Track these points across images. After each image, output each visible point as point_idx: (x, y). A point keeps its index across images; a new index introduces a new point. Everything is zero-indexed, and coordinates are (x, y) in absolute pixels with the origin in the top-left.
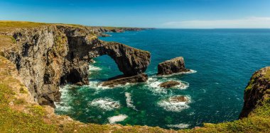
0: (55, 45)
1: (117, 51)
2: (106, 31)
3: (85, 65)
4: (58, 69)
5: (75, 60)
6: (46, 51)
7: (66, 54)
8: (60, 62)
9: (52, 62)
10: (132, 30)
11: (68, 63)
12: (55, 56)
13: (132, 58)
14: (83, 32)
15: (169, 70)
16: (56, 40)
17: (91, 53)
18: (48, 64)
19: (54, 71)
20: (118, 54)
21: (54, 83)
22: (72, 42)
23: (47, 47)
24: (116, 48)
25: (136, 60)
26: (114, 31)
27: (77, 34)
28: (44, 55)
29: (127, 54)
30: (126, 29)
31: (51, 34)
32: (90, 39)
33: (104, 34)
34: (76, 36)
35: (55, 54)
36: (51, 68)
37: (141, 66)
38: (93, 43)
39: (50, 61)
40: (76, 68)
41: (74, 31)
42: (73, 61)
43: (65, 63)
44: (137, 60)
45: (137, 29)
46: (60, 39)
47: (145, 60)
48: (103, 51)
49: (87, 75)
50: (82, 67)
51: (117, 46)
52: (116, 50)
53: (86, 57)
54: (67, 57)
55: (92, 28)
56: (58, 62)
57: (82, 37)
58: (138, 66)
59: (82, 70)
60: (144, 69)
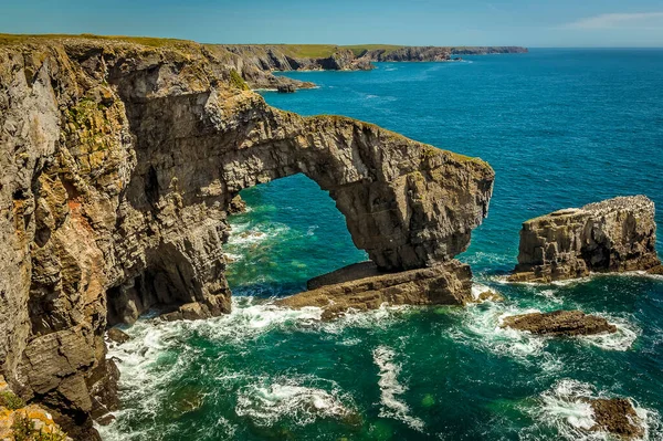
0: (69, 140)
1: (345, 156)
2: (295, 65)
3: (212, 223)
4: (92, 250)
5: (166, 203)
6: (28, 173)
7: (122, 179)
8: (100, 217)
9: (60, 222)
10: (410, 57)
11: (135, 219)
12: (74, 192)
13: (411, 188)
14: (197, 72)
15: (571, 255)
16: (69, 115)
17: (236, 170)
18: (42, 233)
19: (74, 267)
20: (352, 171)
21: (82, 320)
22: (148, 124)
23: (32, 155)
24: (342, 142)
25: (425, 199)
26: (329, 64)
27: (167, 84)
28: (18, 195)
29: (389, 168)
30: (381, 55)
31: (43, 92)
32: (231, 103)
33: (285, 81)
34: (163, 92)
35: (70, 184)
36: (60, 249)
37: (446, 228)
38: (244, 125)
39: (50, 221)
40: (172, 238)
41: (153, 70)
42: (156, 211)
43: (120, 220)
44: (431, 197)
45: (431, 54)
46: (90, 110)
47: (465, 198)
48: (285, 157)
49: (219, 266)
50: (197, 235)
51: (348, 133)
52: (339, 154)
53: (214, 189)
54: (127, 193)
55: (234, 51)
56: (89, 222)
57: (193, 98)
58: (434, 224)
59: (199, 246)
60: (457, 242)
